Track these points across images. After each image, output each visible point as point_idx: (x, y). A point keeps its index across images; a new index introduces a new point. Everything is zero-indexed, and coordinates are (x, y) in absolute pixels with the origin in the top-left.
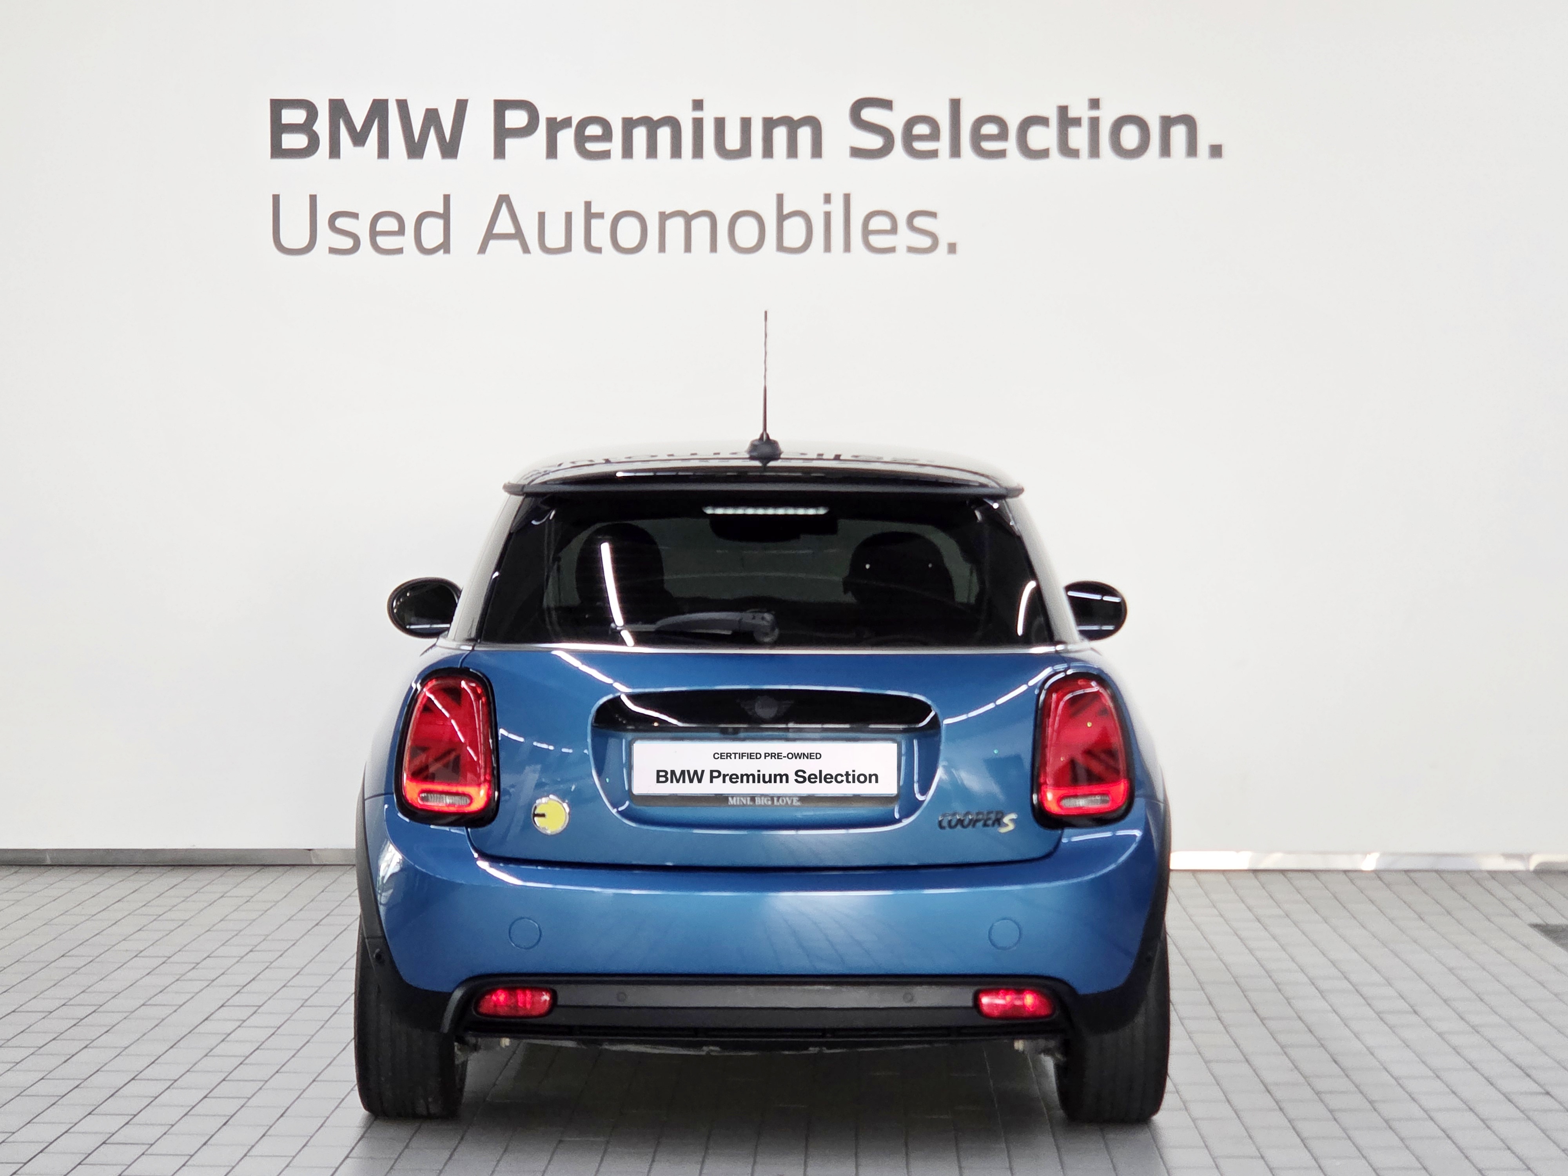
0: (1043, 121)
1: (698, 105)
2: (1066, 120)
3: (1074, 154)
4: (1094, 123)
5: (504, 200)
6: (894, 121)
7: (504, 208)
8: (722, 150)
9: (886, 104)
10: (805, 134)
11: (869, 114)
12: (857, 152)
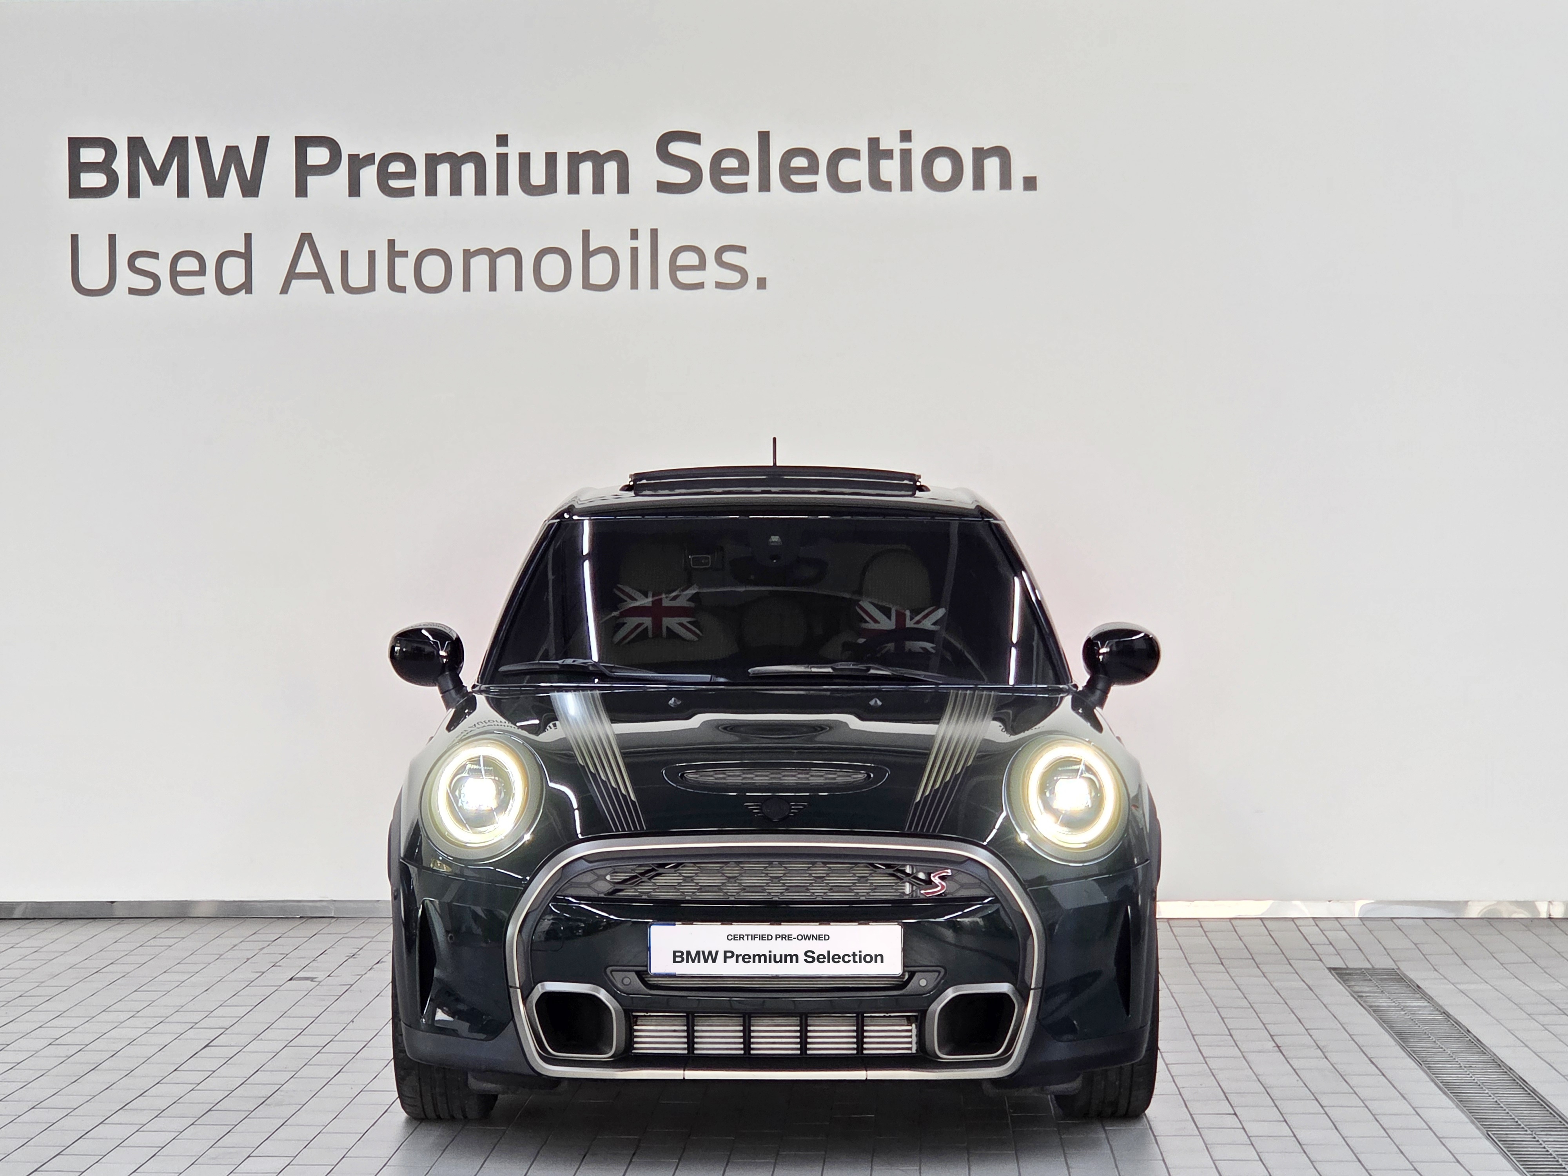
0: (854, 154)
1: (502, 140)
2: (877, 152)
3: (886, 186)
4: (906, 155)
5: (306, 238)
6: (702, 155)
7: (306, 247)
8: (528, 188)
9: (694, 138)
10: (611, 169)
11: (676, 148)
12: (664, 187)
